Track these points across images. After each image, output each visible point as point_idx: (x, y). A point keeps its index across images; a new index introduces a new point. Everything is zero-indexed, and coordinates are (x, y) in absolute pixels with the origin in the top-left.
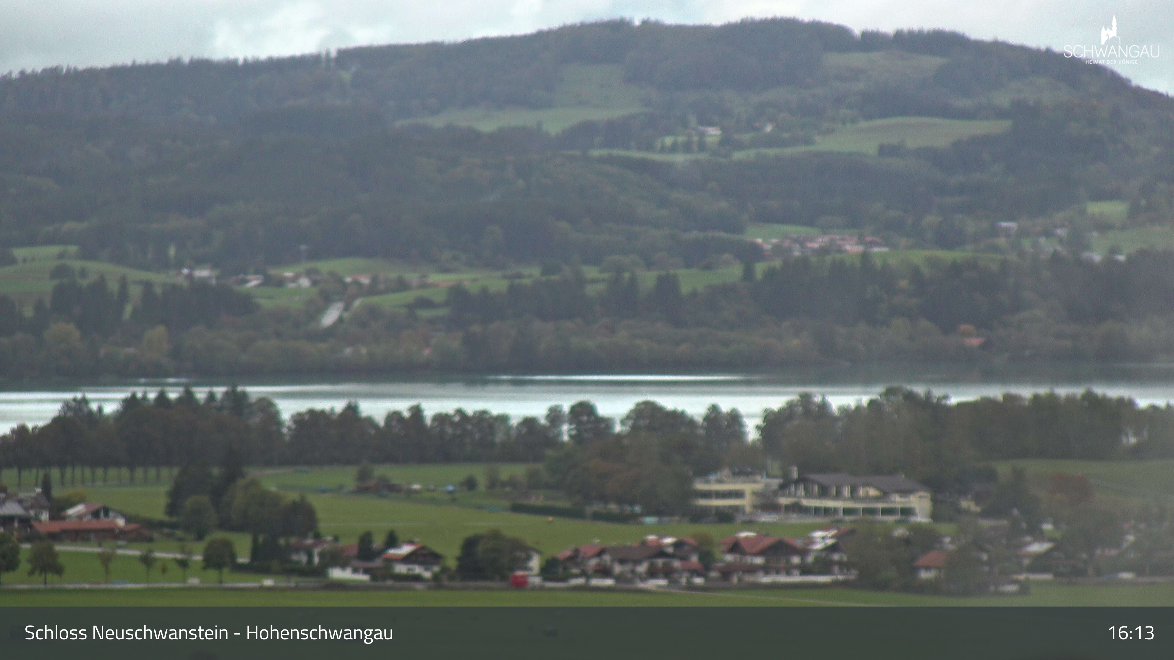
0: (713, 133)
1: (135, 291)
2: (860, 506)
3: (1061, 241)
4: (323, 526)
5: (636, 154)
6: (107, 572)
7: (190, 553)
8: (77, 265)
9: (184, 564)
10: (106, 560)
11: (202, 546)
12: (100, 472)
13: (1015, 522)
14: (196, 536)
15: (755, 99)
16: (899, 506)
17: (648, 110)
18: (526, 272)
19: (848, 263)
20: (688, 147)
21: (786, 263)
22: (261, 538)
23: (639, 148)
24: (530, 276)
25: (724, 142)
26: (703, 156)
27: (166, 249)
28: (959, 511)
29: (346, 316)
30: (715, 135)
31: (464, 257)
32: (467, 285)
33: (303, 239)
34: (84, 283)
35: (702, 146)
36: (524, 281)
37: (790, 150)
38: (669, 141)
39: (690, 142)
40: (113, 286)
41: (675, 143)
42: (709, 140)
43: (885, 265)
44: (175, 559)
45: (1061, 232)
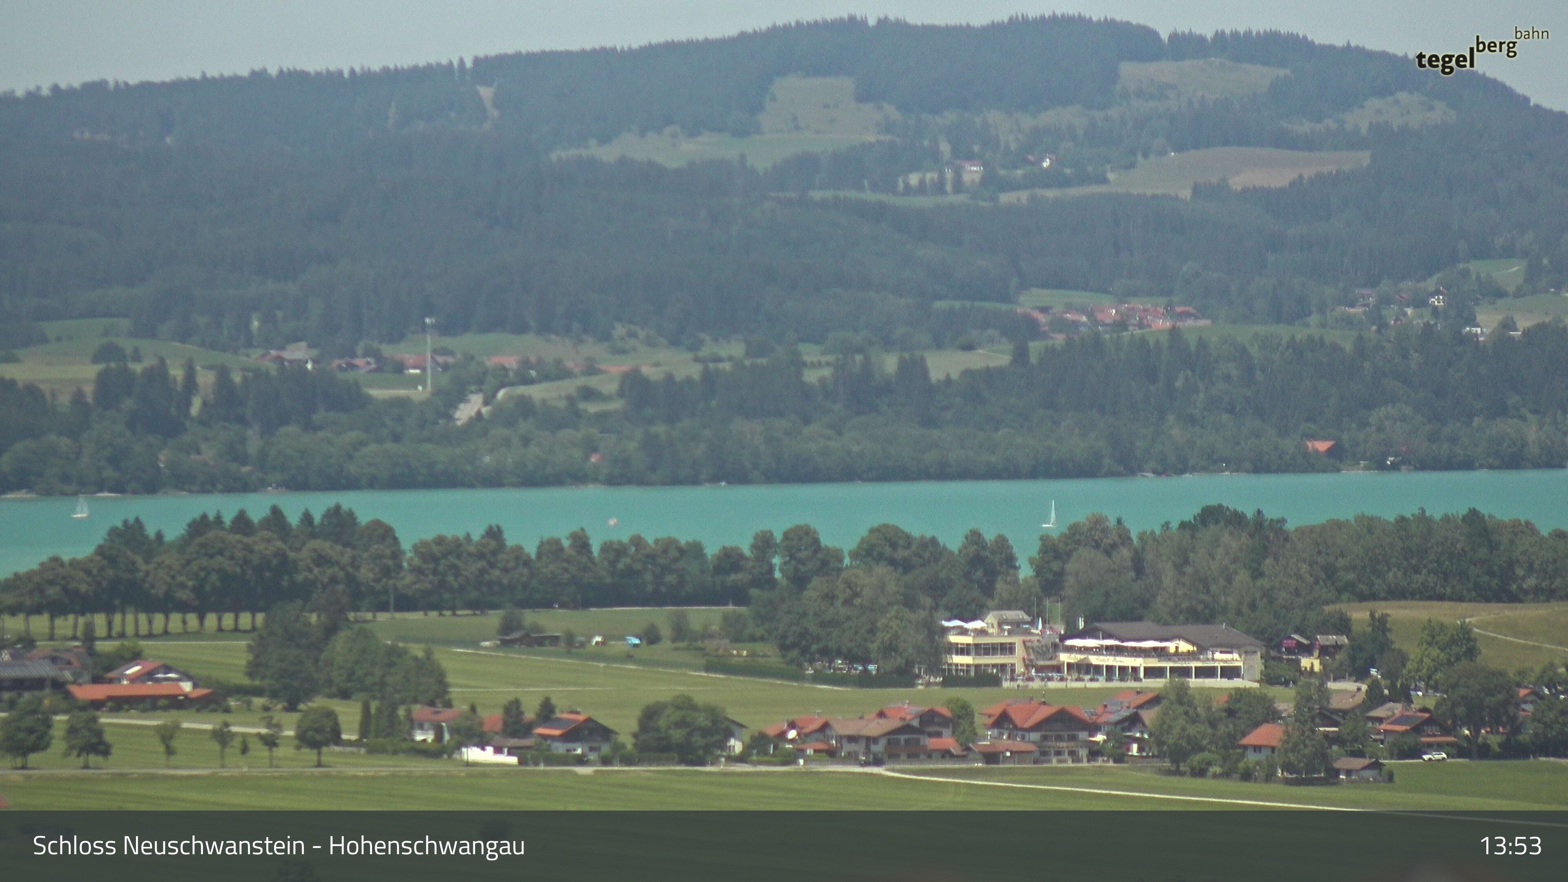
0: (973, 171)
1: (206, 379)
2: (1168, 665)
3: (1435, 311)
4: (455, 692)
5: (869, 196)
6: (170, 751)
7: (279, 726)
8: (127, 345)
9: (270, 742)
10: (167, 736)
11: (294, 717)
12: (159, 619)
13: (1374, 687)
14: (285, 704)
15: (1027, 122)
16: (1219, 665)
17: (888, 138)
18: (723, 353)
19: (1151, 342)
20: (939, 188)
21: (1069, 343)
22: (374, 705)
23: (874, 187)
24: (730, 359)
25: (987, 180)
26: (961, 198)
27: (248, 323)
28: (1301, 672)
29: (484, 410)
30: (976, 172)
31: (642, 334)
32: (646, 370)
33: (429, 309)
34: (137, 368)
35: (958, 186)
36: (720, 365)
37: (1074, 192)
38: (914, 179)
39: (942, 182)
40: (177, 373)
41: (922, 182)
42: (966, 178)
43: (1202, 344)
44: (259, 735)
45: (1436, 301)
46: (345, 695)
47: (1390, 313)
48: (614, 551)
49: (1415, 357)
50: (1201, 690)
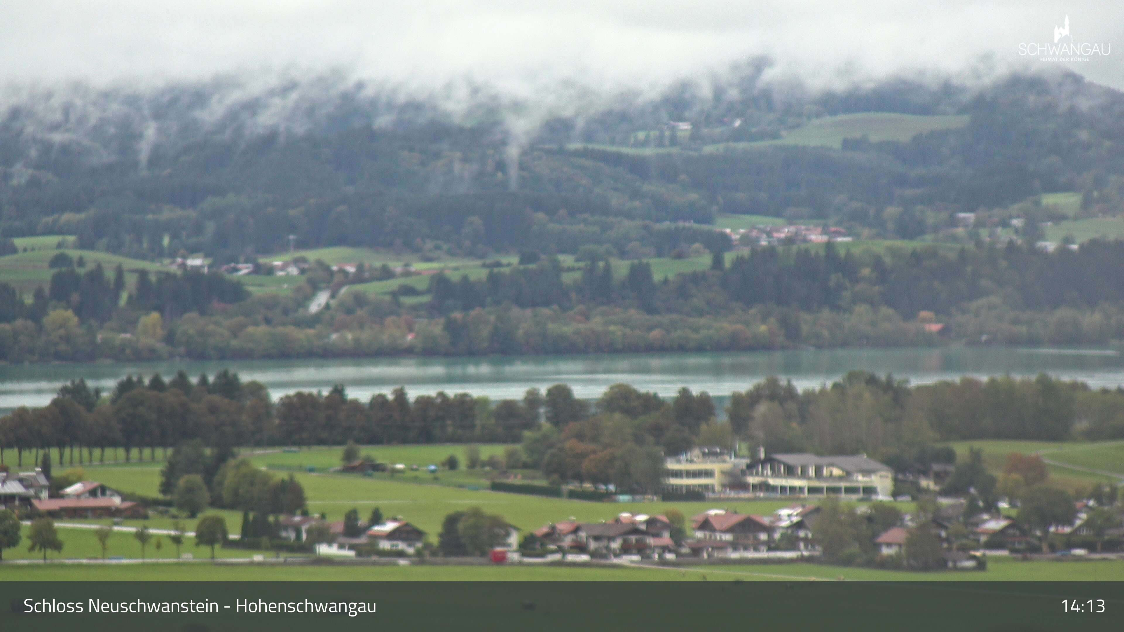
0: (684, 128)
1: (131, 279)
2: (824, 485)
3: (1016, 230)
4: (311, 504)
5: (610, 148)
6: (104, 548)
7: (184, 530)
8: (75, 254)
9: (177, 540)
10: (103, 537)
11: (193, 523)
12: (97, 452)
13: (972, 501)
14: (189, 513)
16: (861, 485)
18: (504, 260)
19: (813, 252)
20: (659, 142)
21: (754, 252)
22: (251, 516)
23: (613, 142)
24: (509, 265)
25: (695, 136)
26: (674, 150)
27: (161, 239)
28: (921, 490)
29: (333, 302)
30: (686, 130)
31: (445, 247)
32: (448, 273)
33: (293, 229)
34: (81, 271)
35: (674, 141)
36: (503, 270)
37: (758, 144)
38: (641, 135)
39: (661, 136)
40: (110, 275)
41: (647, 137)
42: (680, 134)
43: (848, 254)
44: (170, 537)
45: (1017, 222)
46: (232, 506)
47: (984, 234)
48: (423, 402)
49: (1003, 263)
50: (848, 502)
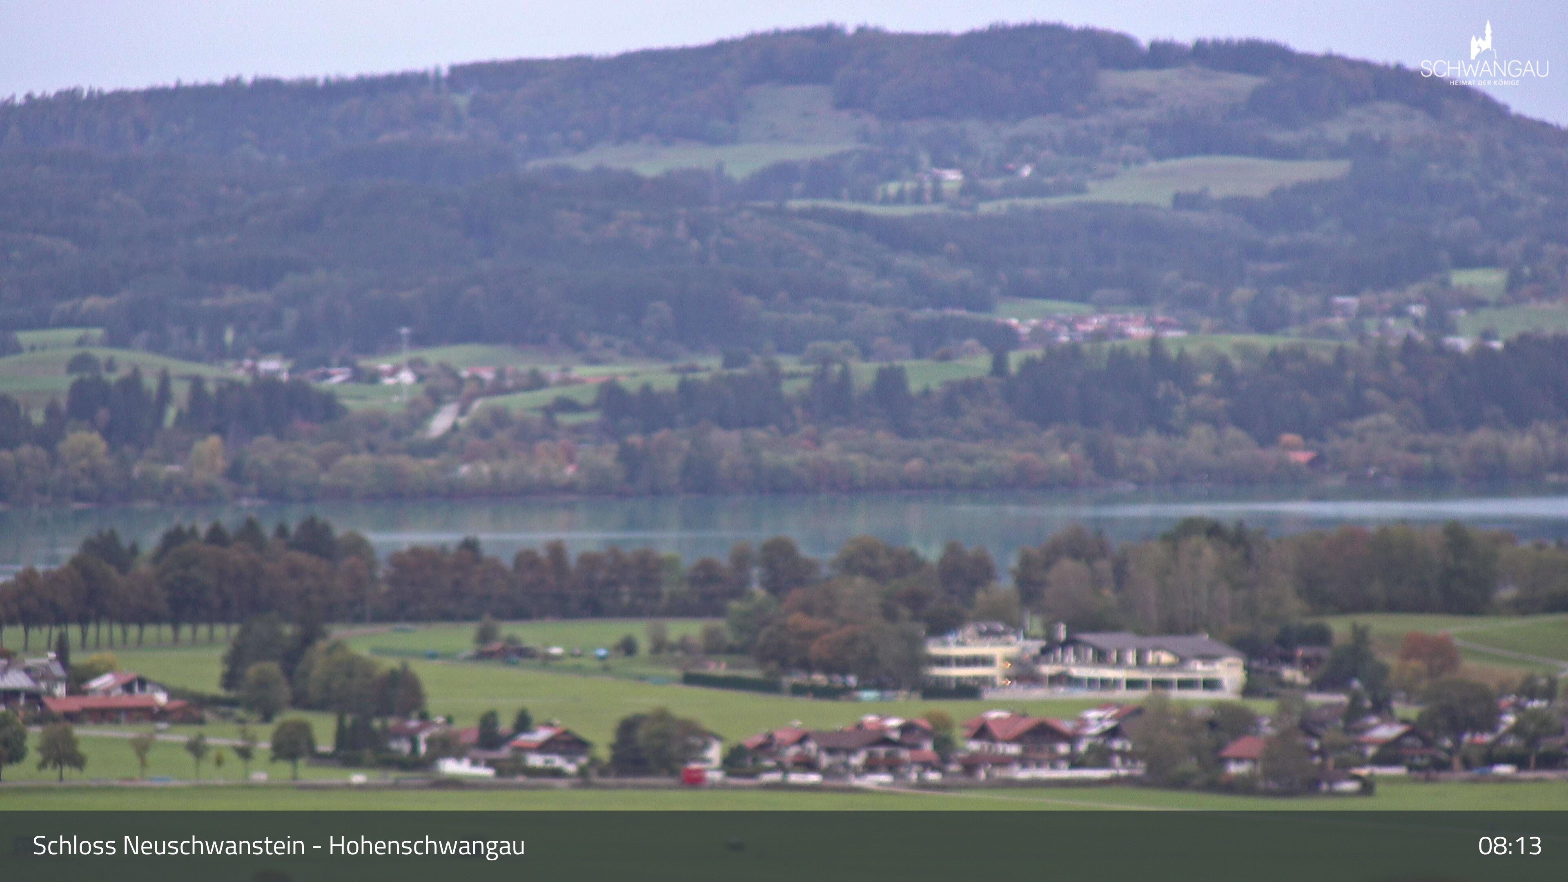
0: (952, 178)
1: (180, 390)
2: (1149, 676)
3: (1416, 322)
4: (432, 703)
5: (849, 206)
6: (145, 764)
7: (254, 739)
8: (102, 354)
9: (245, 753)
10: (142, 747)
11: (268, 729)
12: (133, 631)
13: (1356, 699)
14: (261, 716)
15: (1008, 131)
16: (1200, 677)
17: (865, 146)
18: (701, 363)
19: (1132, 352)
20: (917, 197)
21: (1050, 352)
22: (348, 720)
23: (853, 198)
24: (708, 369)
25: (967, 190)
26: (938, 209)
27: (222, 334)
28: (1282, 684)
29: (462, 421)
30: (955, 180)
31: (619, 344)
32: (623, 382)
33: (406, 319)
34: (111, 378)
35: (937, 196)
36: (699, 376)
37: (1054, 202)
38: (893, 188)
39: (921, 189)
40: (151, 383)
41: (901, 190)
42: (946, 186)
43: (1182, 354)
44: (234, 747)
45: (1417, 310)
46: (321, 707)
47: (1371, 325)
48: (589, 561)
49: (1397, 367)
50: (1184, 703)
